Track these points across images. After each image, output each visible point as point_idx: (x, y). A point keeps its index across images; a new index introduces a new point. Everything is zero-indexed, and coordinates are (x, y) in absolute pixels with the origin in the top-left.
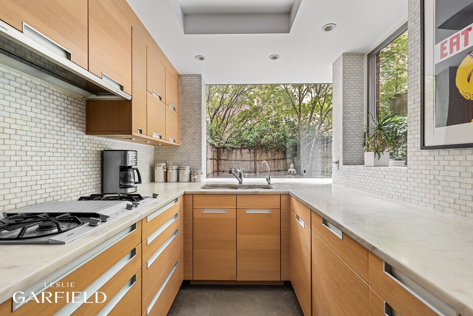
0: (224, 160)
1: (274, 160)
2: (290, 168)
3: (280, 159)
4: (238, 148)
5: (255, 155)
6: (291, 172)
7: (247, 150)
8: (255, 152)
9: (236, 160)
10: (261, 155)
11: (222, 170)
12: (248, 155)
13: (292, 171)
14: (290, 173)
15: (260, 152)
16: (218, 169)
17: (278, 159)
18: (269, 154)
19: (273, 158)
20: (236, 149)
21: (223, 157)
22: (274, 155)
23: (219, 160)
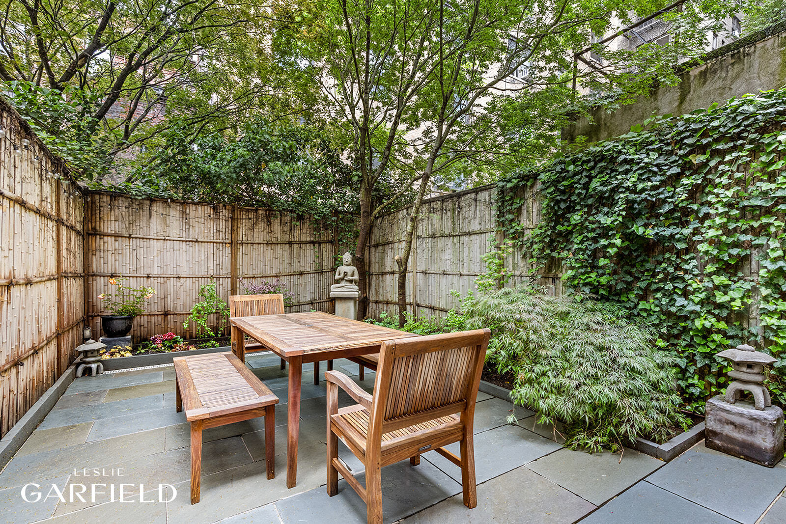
0: (116, 236)
1: (290, 243)
2: (341, 264)
3: (307, 243)
4: (173, 201)
5: (232, 227)
6: (346, 274)
7: (208, 210)
8: (232, 218)
9: (164, 240)
10: (252, 229)
11: (109, 270)
12: (211, 224)
13: (350, 273)
14: (342, 279)
15: (250, 219)
16: (86, 264)
17: (300, 243)
18: (276, 226)
19: (286, 238)
20: (165, 201)
21: (110, 226)
22: (291, 230)
23: (89, 234)
